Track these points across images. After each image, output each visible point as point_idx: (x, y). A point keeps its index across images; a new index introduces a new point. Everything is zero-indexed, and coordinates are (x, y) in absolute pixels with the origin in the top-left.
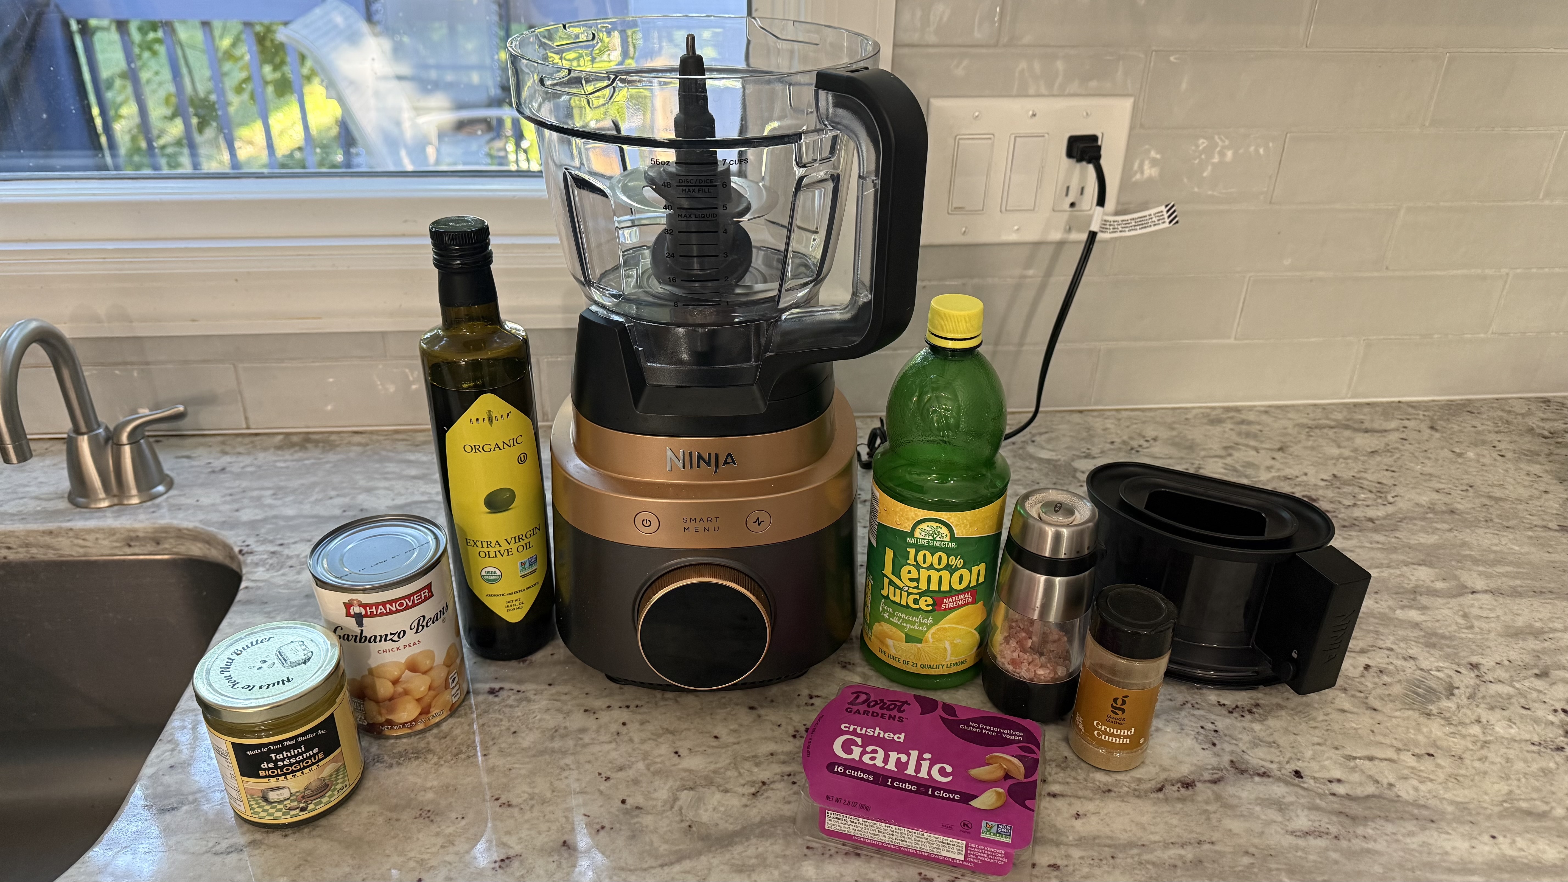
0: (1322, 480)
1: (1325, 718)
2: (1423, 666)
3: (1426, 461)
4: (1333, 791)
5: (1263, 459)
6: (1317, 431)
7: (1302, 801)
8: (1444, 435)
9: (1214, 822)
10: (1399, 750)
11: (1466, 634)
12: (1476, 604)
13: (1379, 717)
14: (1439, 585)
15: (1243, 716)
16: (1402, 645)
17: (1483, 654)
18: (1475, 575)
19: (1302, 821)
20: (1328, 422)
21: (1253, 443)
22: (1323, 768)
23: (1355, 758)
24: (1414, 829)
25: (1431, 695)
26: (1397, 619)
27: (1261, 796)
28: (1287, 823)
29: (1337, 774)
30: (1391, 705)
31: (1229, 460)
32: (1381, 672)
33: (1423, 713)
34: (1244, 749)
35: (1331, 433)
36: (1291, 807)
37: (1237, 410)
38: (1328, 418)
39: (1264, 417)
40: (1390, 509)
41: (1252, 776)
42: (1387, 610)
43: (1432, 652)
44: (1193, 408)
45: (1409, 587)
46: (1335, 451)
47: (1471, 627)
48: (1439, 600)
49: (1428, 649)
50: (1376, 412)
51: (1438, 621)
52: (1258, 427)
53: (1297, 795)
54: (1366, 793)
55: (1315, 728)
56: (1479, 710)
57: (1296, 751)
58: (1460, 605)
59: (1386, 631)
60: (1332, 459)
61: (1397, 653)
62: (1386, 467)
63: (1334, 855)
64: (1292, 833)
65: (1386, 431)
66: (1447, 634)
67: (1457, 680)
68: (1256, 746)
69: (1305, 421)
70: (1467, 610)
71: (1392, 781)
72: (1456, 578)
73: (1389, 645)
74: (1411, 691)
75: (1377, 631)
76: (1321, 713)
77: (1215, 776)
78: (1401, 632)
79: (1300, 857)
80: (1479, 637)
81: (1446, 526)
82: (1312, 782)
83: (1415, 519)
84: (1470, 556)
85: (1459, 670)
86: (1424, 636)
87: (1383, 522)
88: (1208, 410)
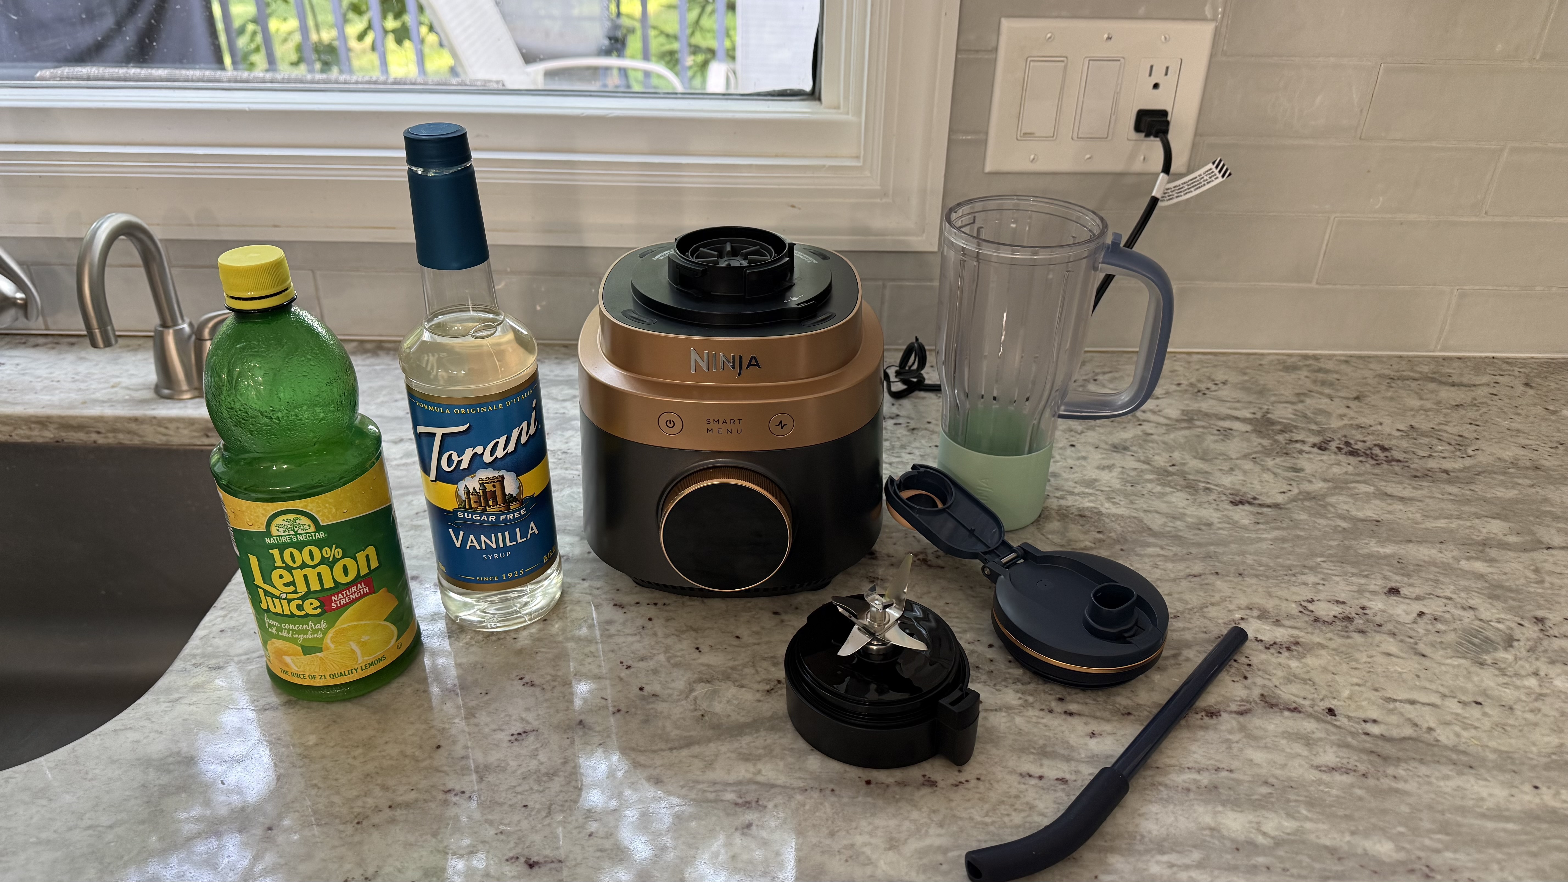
0: (1398, 430)
1: (1369, 660)
2: (1483, 617)
3: (1516, 417)
4: (1367, 731)
5: (1337, 407)
6: (1399, 382)
7: (1333, 737)
8: (1539, 392)
9: (1235, 751)
10: (1444, 696)
11: (1534, 588)
12: (1551, 559)
13: (1427, 663)
14: (1512, 539)
15: (1280, 653)
16: (1463, 595)
17: (1550, 609)
18: (1553, 531)
19: (1329, 757)
20: (1412, 374)
21: (1327, 391)
22: (1360, 707)
23: (1395, 701)
24: (1450, 773)
25: (1488, 644)
26: (1460, 569)
27: (1289, 730)
28: (1313, 757)
29: (1373, 714)
30: (1441, 652)
31: (1300, 407)
32: (1435, 619)
33: (1477, 662)
34: (1277, 684)
35: (1414, 385)
36: (1320, 743)
37: (1316, 358)
38: (1412, 370)
39: (1343, 367)
40: (1468, 462)
41: (1281, 711)
42: (1451, 561)
43: (1495, 603)
44: (1270, 354)
45: (1479, 538)
46: (1415, 403)
47: (1542, 582)
48: (1509, 553)
49: (1490, 601)
50: (1467, 367)
51: (1506, 574)
52: (1336, 376)
53: (1327, 732)
54: (1403, 735)
55: (1356, 669)
56: (1538, 663)
57: (1331, 689)
58: (1533, 560)
59: (1447, 580)
60: (1412, 410)
61: (1456, 603)
62: (1470, 421)
63: (1359, 792)
64: (1318, 768)
65: (1474, 385)
66: (1514, 587)
67: (1518, 633)
68: (1290, 681)
69: (1387, 372)
70: (1539, 565)
71: (1432, 725)
72: (1532, 533)
73: (1448, 594)
74: (1466, 640)
75: (1438, 580)
76: (1364, 654)
77: (1243, 708)
78: (1463, 583)
79: (1322, 791)
80: (1549, 592)
81: (1528, 482)
82: (1345, 721)
83: (1495, 473)
84: (1550, 512)
85: (1522, 622)
86: (1488, 588)
87: (1459, 474)
88: (1285, 357)
